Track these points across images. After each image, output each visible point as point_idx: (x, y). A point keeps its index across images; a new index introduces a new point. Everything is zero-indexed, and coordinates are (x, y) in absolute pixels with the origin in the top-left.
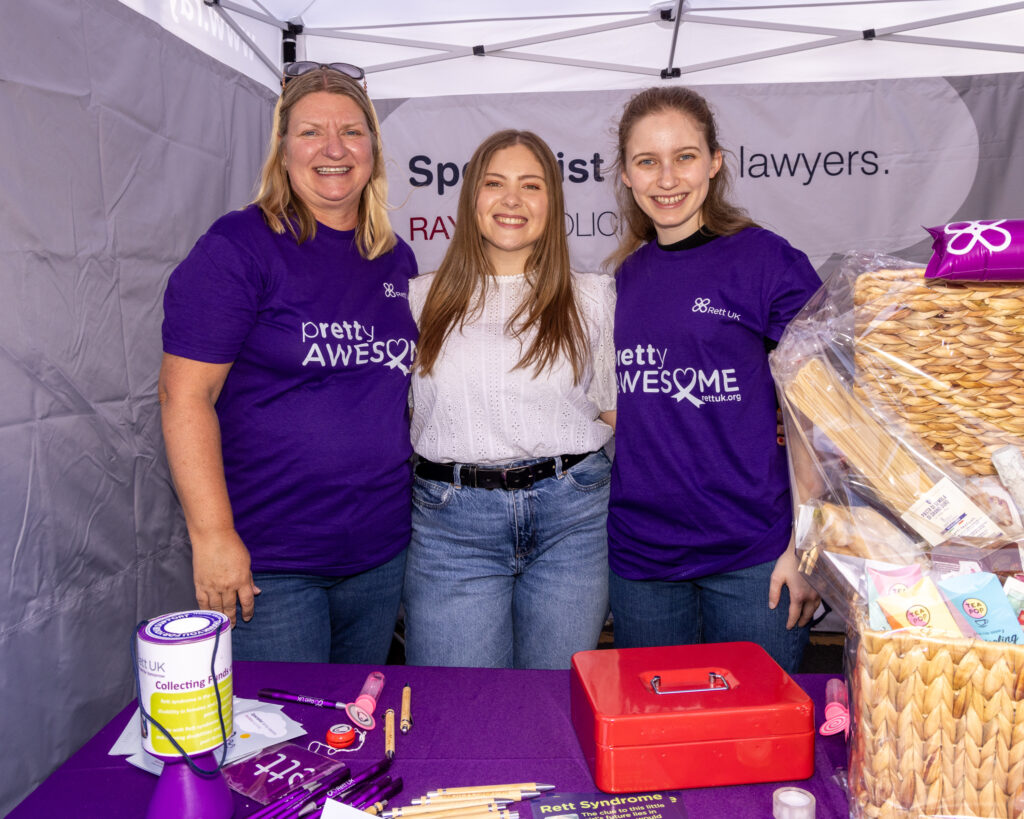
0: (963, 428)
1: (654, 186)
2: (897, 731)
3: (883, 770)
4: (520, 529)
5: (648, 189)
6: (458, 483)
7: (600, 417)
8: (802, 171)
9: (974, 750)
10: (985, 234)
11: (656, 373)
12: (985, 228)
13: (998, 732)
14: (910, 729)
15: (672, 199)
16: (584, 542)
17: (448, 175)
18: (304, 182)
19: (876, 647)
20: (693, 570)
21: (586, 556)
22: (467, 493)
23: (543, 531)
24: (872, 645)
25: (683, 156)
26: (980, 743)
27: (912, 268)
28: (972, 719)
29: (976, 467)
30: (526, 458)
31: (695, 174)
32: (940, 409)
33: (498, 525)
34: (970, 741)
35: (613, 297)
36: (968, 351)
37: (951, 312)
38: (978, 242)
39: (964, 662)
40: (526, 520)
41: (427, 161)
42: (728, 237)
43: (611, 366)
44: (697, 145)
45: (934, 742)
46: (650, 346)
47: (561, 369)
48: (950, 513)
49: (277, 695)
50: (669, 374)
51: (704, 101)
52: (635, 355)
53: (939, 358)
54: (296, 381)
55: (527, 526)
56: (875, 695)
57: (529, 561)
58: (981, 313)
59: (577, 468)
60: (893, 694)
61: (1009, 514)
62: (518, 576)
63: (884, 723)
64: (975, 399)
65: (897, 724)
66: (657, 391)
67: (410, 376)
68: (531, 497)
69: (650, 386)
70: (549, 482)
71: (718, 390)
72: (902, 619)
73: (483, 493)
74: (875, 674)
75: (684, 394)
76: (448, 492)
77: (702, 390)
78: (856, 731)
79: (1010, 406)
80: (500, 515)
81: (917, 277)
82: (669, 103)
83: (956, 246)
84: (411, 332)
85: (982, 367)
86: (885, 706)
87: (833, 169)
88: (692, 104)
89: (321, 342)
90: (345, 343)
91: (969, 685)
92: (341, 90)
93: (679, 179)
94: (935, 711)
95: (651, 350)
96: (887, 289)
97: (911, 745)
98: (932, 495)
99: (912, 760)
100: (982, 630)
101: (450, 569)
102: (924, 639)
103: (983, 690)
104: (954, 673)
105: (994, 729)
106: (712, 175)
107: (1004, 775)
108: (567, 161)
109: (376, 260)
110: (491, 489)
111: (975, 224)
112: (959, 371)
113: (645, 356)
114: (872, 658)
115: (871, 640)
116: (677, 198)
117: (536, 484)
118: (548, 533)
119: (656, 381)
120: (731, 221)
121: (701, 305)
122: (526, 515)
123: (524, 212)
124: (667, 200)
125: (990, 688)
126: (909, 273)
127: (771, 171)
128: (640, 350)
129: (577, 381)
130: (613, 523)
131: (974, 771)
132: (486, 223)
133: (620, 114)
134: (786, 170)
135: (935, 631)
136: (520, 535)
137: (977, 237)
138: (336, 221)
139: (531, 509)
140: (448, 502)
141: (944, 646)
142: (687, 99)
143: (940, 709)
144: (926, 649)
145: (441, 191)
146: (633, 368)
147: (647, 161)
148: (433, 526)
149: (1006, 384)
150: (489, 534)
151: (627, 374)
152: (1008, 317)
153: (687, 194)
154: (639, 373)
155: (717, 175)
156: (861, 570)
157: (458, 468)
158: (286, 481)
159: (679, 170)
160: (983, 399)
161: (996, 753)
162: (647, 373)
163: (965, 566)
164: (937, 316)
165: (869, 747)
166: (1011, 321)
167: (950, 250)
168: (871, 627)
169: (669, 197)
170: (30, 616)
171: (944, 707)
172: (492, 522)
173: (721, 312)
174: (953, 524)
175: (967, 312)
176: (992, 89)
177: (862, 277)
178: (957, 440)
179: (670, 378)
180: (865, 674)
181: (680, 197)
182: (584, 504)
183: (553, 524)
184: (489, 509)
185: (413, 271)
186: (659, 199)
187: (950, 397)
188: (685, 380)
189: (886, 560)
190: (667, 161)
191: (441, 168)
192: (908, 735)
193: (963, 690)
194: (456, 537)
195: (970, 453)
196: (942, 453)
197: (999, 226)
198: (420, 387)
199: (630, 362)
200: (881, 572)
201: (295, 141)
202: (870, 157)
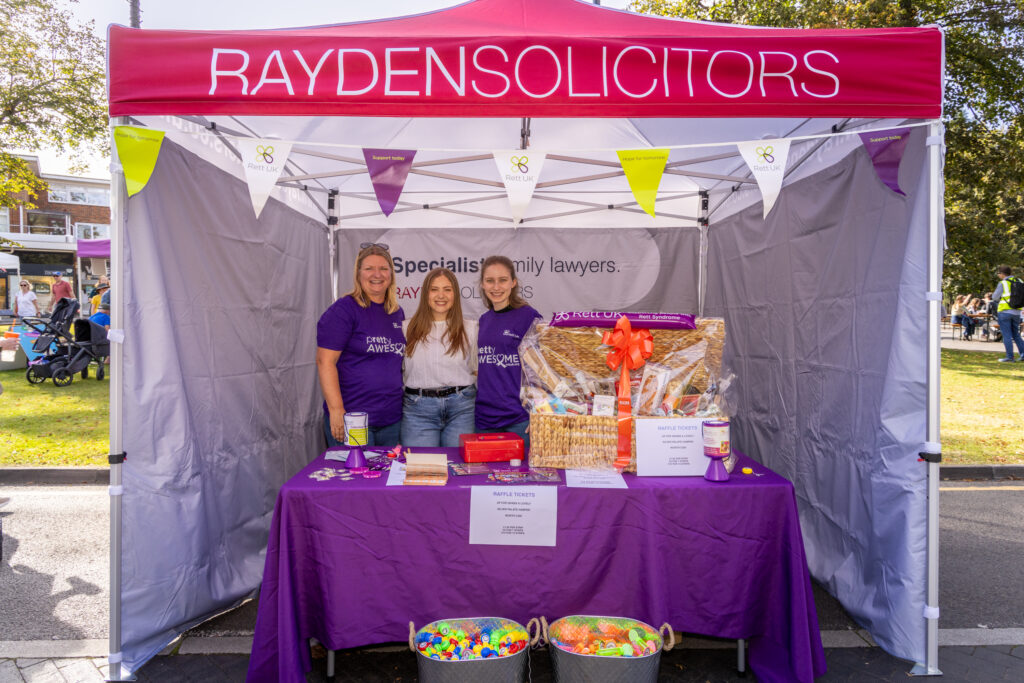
1: (492, 289)
4: (443, 412)
5: (490, 290)
6: (421, 395)
7: (473, 373)
8: (579, 270)
9: (555, 442)
11: (491, 356)
14: (541, 437)
15: (498, 294)
16: (466, 417)
17: (411, 267)
18: (366, 286)
20: (502, 424)
22: (424, 399)
25: (502, 280)
26: (556, 439)
28: (555, 434)
31: (507, 286)
33: (436, 410)
35: (478, 329)
39: (553, 419)
40: (445, 409)
41: (400, 260)
42: (517, 309)
43: (476, 354)
44: (508, 276)
45: (546, 440)
46: (489, 346)
47: (459, 354)
50: (495, 356)
52: (484, 349)
54: (363, 358)
55: (445, 411)
57: (447, 424)
59: (464, 390)
62: (442, 430)
66: (491, 362)
67: (403, 357)
68: (447, 400)
69: (489, 361)
70: (454, 395)
71: (511, 362)
72: (539, 410)
73: (429, 398)
75: (500, 363)
76: (417, 399)
77: (506, 362)
80: (436, 406)
82: (498, 261)
84: (404, 341)
86: (535, 432)
87: (594, 269)
88: (507, 262)
89: (373, 344)
90: (381, 344)
92: (380, 254)
93: (501, 287)
95: (490, 348)
101: (418, 426)
102: (544, 414)
103: (557, 426)
104: (551, 422)
105: (560, 435)
106: (513, 287)
107: (562, 447)
108: (468, 262)
109: (392, 314)
110: (433, 397)
113: (488, 350)
116: (500, 294)
117: (449, 395)
118: (453, 414)
119: (491, 359)
120: (519, 303)
121: (506, 333)
122: (444, 407)
123: (445, 299)
127: (565, 269)
128: (486, 348)
129: (465, 358)
130: (476, 409)
131: (555, 446)
132: (432, 304)
134: (572, 269)
135: (547, 412)
136: (443, 414)
138: (377, 300)
139: (447, 405)
140: (417, 402)
141: (548, 416)
142: (504, 260)
143: (548, 432)
144: (544, 417)
145: (407, 275)
146: (483, 355)
147: (490, 281)
148: (411, 411)
150: (432, 414)
151: (481, 356)
153: (503, 293)
154: (485, 356)
155: (515, 287)
157: (421, 390)
158: (361, 392)
159: (501, 284)
162: (488, 356)
170: (255, 449)
172: (433, 409)
173: (512, 335)
176: (666, 234)
179: (495, 358)
182: (466, 404)
183: (455, 411)
184: (432, 404)
185: (404, 319)
186: (494, 294)
188: (500, 359)
190: (497, 281)
191: (407, 264)
192: (540, 439)
193: (553, 426)
194: (420, 415)
198: (407, 361)
199: (483, 352)
200: (536, 400)
201: (363, 272)
202: (611, 264)
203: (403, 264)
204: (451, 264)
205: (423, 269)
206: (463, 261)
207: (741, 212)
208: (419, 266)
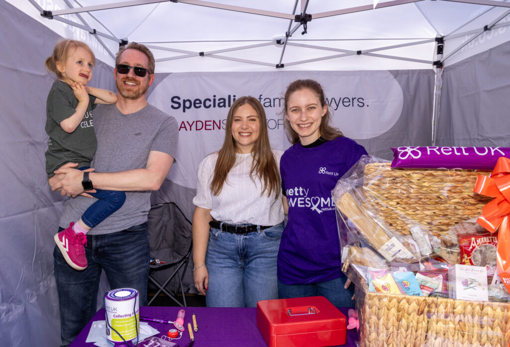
0: (400, 218)
1: (298, 120)
2: (378, 327)
3: (373, 340)
4: (241, 250)
5: (296, 121)
6: (221, 230)
9: (404, 332)
10: (412, 152)
11: (303, 199)
12: (412, 150)
13: (412, 327)
14: (382, 326)
15: (306, 126)
16: (269, 262)
17: (187, 104)
19: (371, 298)
20: (314, 280)
21: (269, 267)
22: (224, 234)
23: (250, 252)
24: (370, 298)
25: (310, 108)
26: (406, 330)
27: (386, 162)
28: (404, 322)
29: (404, 232)
30: (245, 223)
31: (316, 115)
32: (392, 212)
34: (403, 330)
36: (403, 192)
37: (398, 178)
38: (410, 155)
39: (401, 303)
40: (243, 247)
41: (179, 98)
42: (331, 141)
44: (316, 103)
45: (391, 330)
46: (301, 188)
48: (395, 249)
49: (145, 319)
50: (309, 199)
51: (319, 85)
52: (294, 191)
53: (393, 194)
55: (244, 250)
56: (370, 315)
58: (409, 179)
60: (377, 314)
61: (415, 249)
63: (373, 325)
64: (404, 208)
65: (378, 324)
66: (303, 206)
68: (246, 238)
69: (301, 204)
70: (254, 234)
71: (329, 206)
72: (381, 289)
74: (370, 308)
75: (315, 207)
76: (218, 233)
77: (322, 206)
78: (363, 328)
79: (417, 211)
80: (234, 244)
81: (387, 166)
82: (304, 86)
83: (402, 156)
85: (408, 197)
86: (374, 318)
87: (346, 104)
88: (314, 86)
91: (403, 310)
93: (309, 117)
94: (391, 320)
95: (301, 189)
96: (377, 169)
97: (383, 332)
98: (389, 243)
99: (383, 336)
100: (408, 291)
101: (217, 263)
102: (388, 295)
103: (408, 312)
104: (398, 306)
105: (411, 325)
106: (323, 115)
107: (414, 341)
110: (232, 233)
111: (408, 148)
112: (400, 198)
113: (298, 192)
114: (370, 302)
115: (370, 295)
116: (308, 125)
117: (249, 234)
118: (252, 254)
119: (303, 202)
120: (331, 134)
121: (322, 170)
122: (243, 245)
123: (250, 130)
124: (304, 126)
125: (410, 311)
126: (385, 164)
128: (296, 189)
131: (404, 340)
132: (236, 136)
133: (285, 90)
135: (392, 292)
136: (241, 253)
137: (409, 153)
139: (246, 243)
140: (218, 237)
141: (395, 297)
142: (312, 84)
144: (389, 299)
145: (184, 111)
146: (294, 197)
147: (295, 110)
149: (416, 203)
150: (230, 250)
151: (291, 199)
152: (418, 180)
153: (312, 123)
154: (296, 199)
155: (325, 115)
156: (366, 271)
157: (222, 224)
159: (309, 113)
160: (407, 208)
161: (411, 334)
162: (299, 199)
163: (401, 269)
164: (393, 179)
165: (368, 332)
166: (419, 181)
167: (400, 157)
168: (369, 291)
169: (305, 124)
171: (394, 318)
172: (231, 246)
173: (329, 173)
174: (396, 253)
175: (404, 178)
177: (367, 165)
178: (398, 223)
179: (310, 201)
180: (367, 308)
181: (309, 125)
182: (269, 245)
183: (254, 250)
184: (230, 241)
186: (301, 126)
187: (396, 207)
188: (315, 202)
189: (374, 267)
190: (304, 110)
191: (184, 101)
192: (381, 328)
193: (401, 312)
194: (219, 251)
195: (402, 227)
196: (392, 227)
197: (417, 149)
199: (292, 194)
200: (374, 272)
202: (360, 100)
203: (181, 101)
204: (222, 101)
205: (197, 105)
206: (232, 98)
207: (491, 50)
208: (195, 103)
